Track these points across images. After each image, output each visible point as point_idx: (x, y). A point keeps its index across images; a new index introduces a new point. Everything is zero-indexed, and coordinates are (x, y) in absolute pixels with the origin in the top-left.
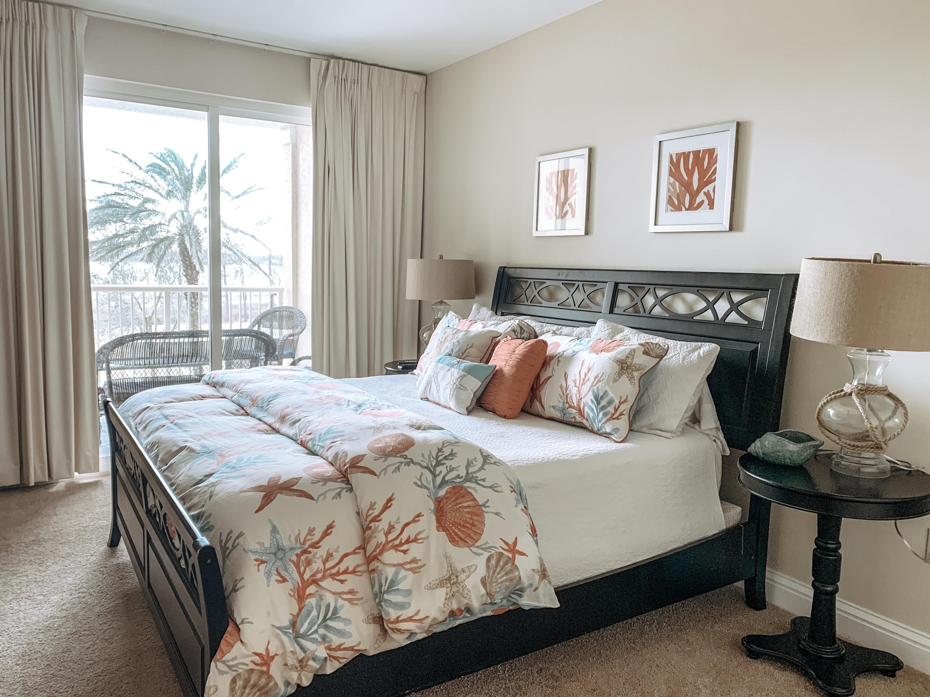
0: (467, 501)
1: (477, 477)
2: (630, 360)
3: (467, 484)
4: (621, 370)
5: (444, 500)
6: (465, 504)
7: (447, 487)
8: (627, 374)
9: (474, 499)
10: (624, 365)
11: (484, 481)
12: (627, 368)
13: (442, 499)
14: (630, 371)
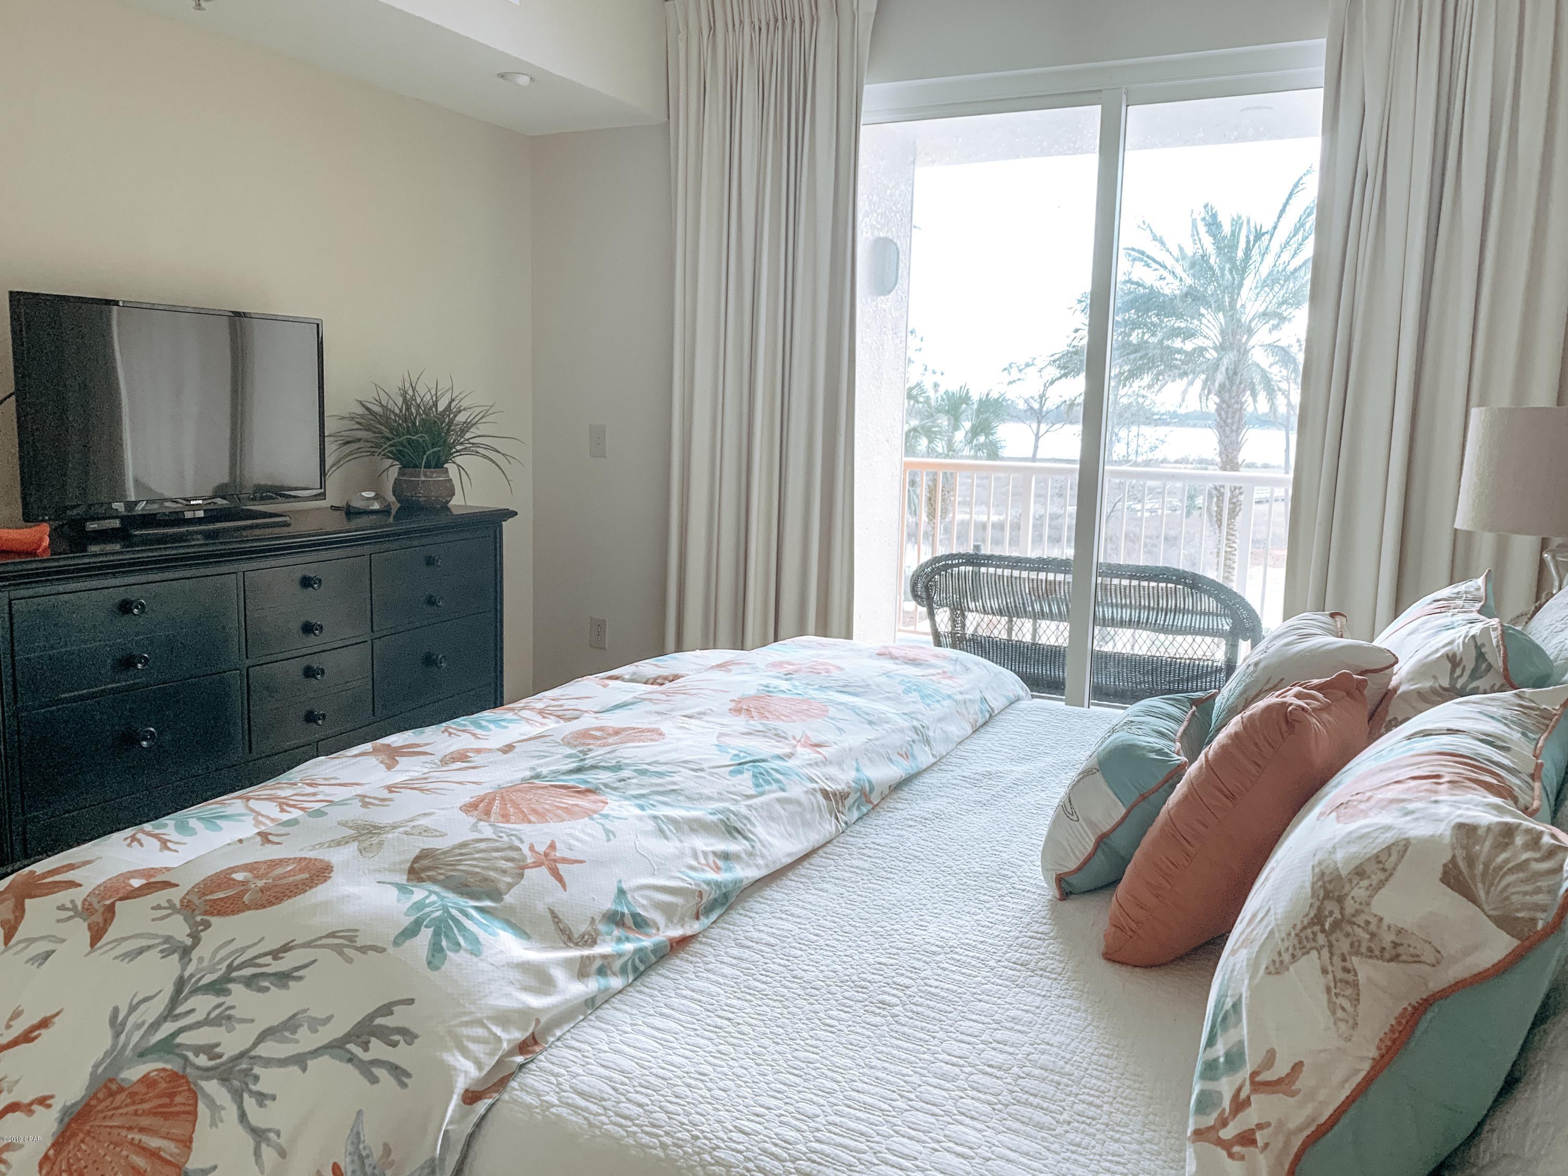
0: (167, 1137)
1: (256, 1078)
2: (1359, 892)
3: (212, 1087)
4: (1312, 923)
5: (122, 1096)
6: (154, 1143)
7: (161, 1065)
8: (1325, 953)
9: (187, 1143)
10: (1330, 906)
11: (261, 1105)
12: (1336, 925)
13: (121, 1089)
14: (1344, 946)
